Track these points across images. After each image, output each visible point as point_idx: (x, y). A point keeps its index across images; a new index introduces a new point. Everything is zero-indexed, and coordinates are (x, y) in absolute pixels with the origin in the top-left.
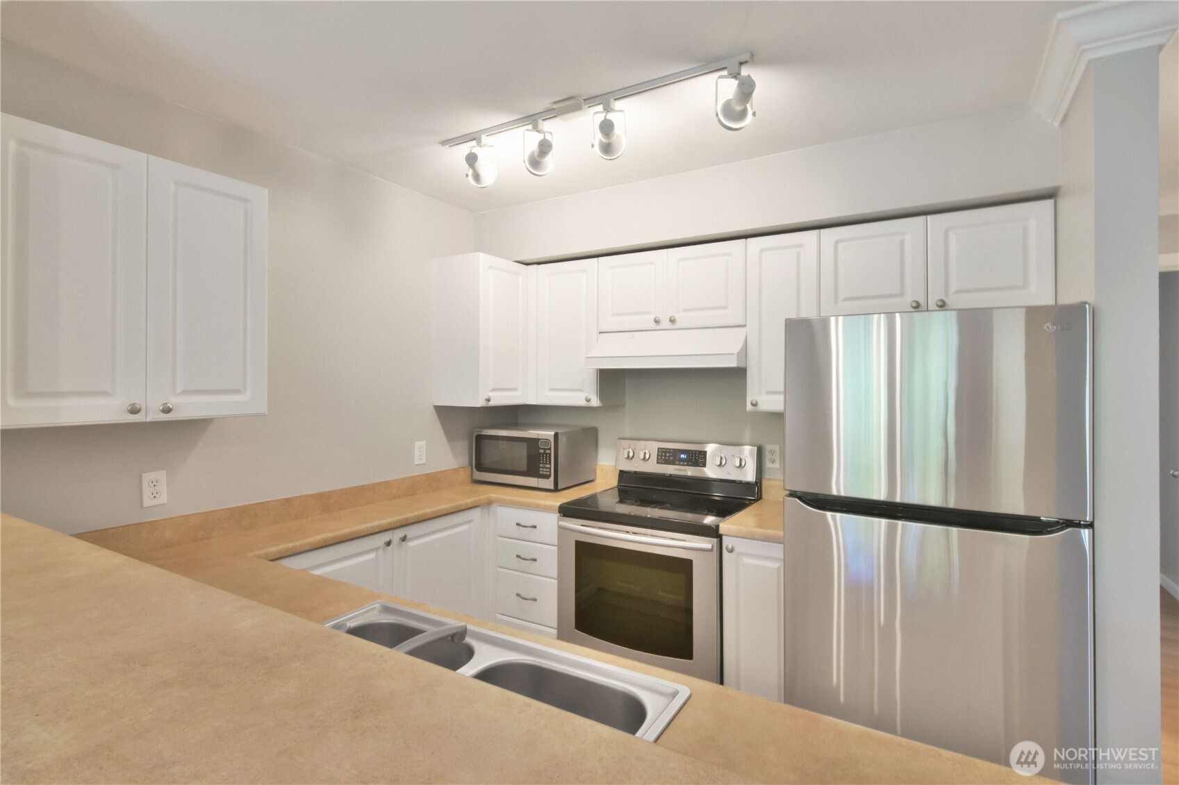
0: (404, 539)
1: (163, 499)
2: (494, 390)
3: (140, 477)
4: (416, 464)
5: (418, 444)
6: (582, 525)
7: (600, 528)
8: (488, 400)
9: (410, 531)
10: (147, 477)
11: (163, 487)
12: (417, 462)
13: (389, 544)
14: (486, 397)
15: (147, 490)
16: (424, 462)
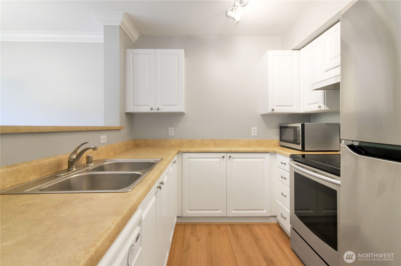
0: (230, 157)
1: (173, 134)
2: (277, 106)
3: (168, 128)
4: (252, 135)
5: (253, 128)
6: (297, 165)
7: (302, 167)
8: (273, 110)
9: (233, 155)
10: (169, 128)
11: (173, 131)
12: (253, 134)
13: (223, 157)
14: (271, 109)
15: (169, 132)
16: (256, 135)
